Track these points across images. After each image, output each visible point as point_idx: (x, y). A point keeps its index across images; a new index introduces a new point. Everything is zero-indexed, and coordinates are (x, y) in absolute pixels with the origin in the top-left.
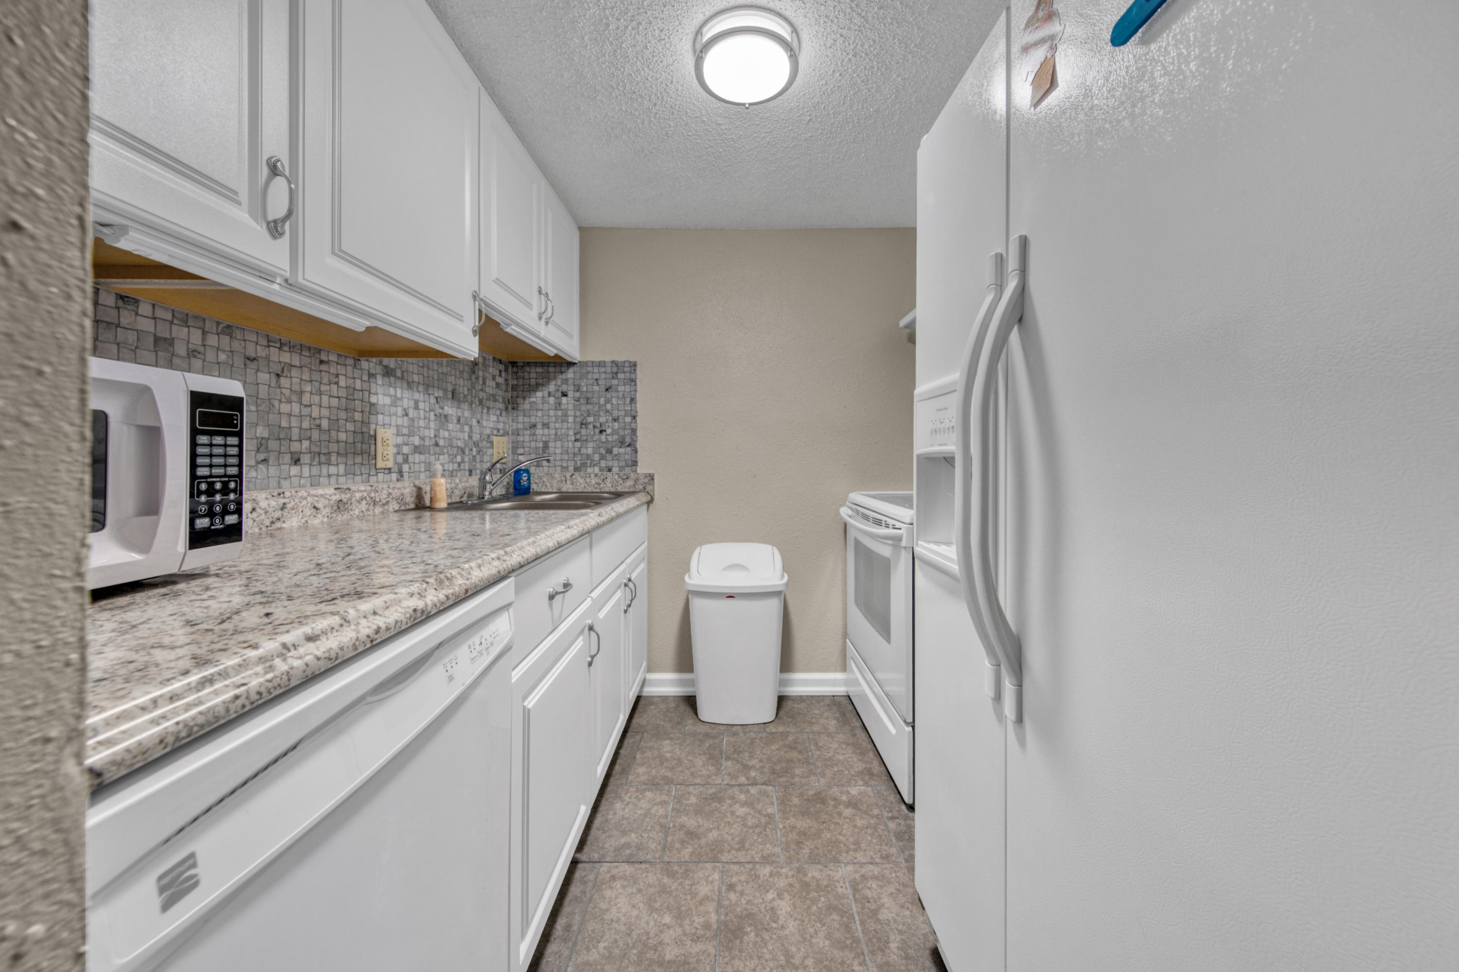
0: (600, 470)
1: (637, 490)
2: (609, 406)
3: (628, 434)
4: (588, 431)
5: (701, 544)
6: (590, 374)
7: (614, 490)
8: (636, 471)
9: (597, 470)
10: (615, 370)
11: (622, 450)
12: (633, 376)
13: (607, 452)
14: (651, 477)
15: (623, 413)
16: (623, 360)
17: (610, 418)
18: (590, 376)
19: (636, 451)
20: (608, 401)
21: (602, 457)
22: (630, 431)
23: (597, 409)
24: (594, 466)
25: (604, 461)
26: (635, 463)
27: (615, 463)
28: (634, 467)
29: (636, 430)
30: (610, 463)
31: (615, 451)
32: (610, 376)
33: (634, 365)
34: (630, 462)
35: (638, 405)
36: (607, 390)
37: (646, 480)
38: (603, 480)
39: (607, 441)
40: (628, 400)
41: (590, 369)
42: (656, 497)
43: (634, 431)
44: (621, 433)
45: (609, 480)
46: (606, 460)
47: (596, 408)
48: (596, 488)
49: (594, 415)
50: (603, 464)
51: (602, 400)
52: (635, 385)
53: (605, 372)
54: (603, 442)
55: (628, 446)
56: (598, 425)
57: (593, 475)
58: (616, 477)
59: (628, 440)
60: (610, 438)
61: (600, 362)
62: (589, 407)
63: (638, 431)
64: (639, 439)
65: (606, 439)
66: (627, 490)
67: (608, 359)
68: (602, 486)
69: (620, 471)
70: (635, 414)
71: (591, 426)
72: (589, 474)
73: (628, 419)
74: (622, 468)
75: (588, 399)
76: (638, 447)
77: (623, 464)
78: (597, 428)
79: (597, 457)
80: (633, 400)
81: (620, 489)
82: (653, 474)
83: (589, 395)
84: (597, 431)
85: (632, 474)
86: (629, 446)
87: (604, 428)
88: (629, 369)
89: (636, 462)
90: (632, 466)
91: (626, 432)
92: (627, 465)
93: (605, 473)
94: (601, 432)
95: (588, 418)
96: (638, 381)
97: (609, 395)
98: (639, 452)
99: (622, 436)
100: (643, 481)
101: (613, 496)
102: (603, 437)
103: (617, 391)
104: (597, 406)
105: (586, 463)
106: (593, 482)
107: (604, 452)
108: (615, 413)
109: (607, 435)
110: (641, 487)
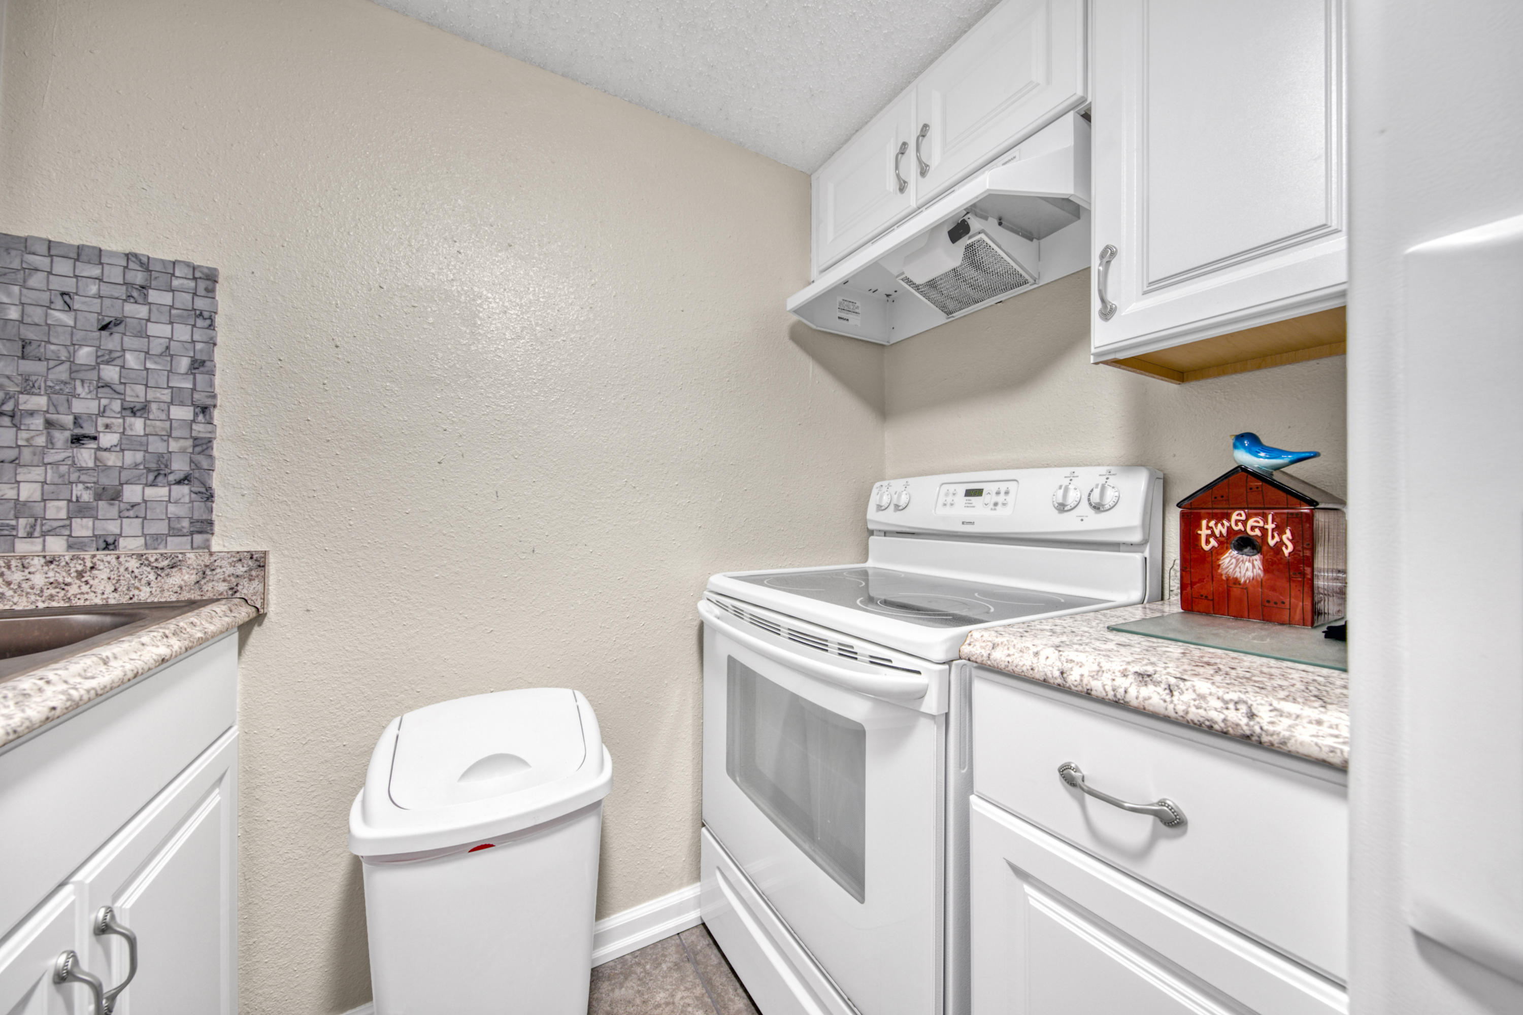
0: (70, 547)
1: (209, 595)
2: (110, 373)
3: (183, 451)
4: (23, 435)
5: (401, 713)
6: (41, 276)
7: (125, 600)
8: (207, 546)
9: (57, 546)
10: (139, 278)
11: (160, 492)
12: (200, 304)
13: (98, 497)
14: (259, 562)
15: (166, 396)
16: (172, 258)
17: (116, 405)
18: (37, 280)
19: (209, 497)
20: (106, 358)
21: (79, 510)
22: (190, 442)
23: (65, 376)
24: (44, 534)
25: (89, 522)
26: (205, 526)
27: (132, 526)
28: (198, 538)
29: (210, 441)
30: (113, 527)
31: (132, 493)
32: (121, 292)
33: (211, 277)
34: (186, 524)
35: (217, 380)
36: (104, 328)
37: (240, 569)
38: (80, 575)
39: (100, 466)
40: (184, 364)
41: (42, 262)
42: (272, 609)
43: (203, 445)
44: (157, 446)
45: (103, 573)
46: (96, 518)
47: (62, 372)
48: (51, 598)
49: (50, 392)
50: (82, 528)
51: (85, 355)
52: (211, 326)
53: (100, 280)
54: (81, 469)
55: (179, 482)
56: (68, 420)
57: (37, 562)
58: (133, 564)
59: (180, 466)
60: (112, 459)
61: (80, 248)
62: (28, 366)
63: (215, 444)
64: (218, 464)
65: (96, 459)
66: (174, 598)
67: (114, 244)
68: (73, 590)
69: (146, 546)
70: (209, 402)
71: (38, 423)
72: (22, 558)
73: (182, 413)
74: (152, 541)
75: (25, 344)
76: (216, 483)
77: (161, 528)
78: (63, 428)
79: (57, 510)
80: (200, 365)
81: (144, 595)
82: (265, 553)
83: (30, 334)
84: (61, 437)
85: (191, 556)
86: (185, 480)
87: (88, 430)
88: (192, 284)
89: (211, 523)
90: (192, 534)
91: (174, 446)
92: (175, 532)
93: (87, 556)
94: (77, 440)
95: (23, 398)
96: (219, 320)
97: (111, 342)
98: (216, 498)
99: (161, 455)
100: (230, 570)
101: (108, 620)
102: (85, 455)
103: (142, 334)
104: (66, 366)
105: (14, 528)
106: (39, 580)
107: (87, 496)
108: (136, 394)
109: (99, 449)
110: (222, 587)
